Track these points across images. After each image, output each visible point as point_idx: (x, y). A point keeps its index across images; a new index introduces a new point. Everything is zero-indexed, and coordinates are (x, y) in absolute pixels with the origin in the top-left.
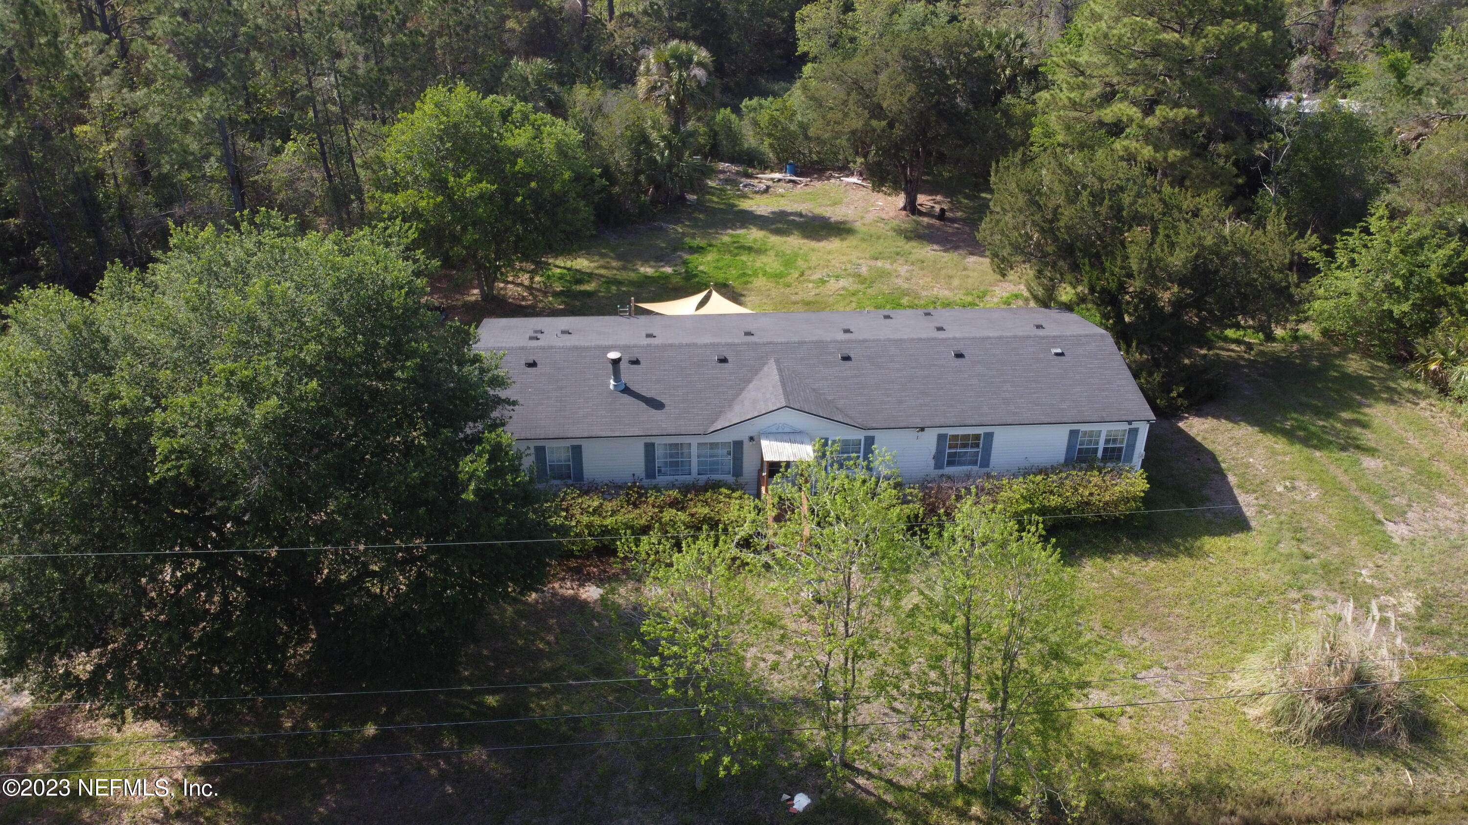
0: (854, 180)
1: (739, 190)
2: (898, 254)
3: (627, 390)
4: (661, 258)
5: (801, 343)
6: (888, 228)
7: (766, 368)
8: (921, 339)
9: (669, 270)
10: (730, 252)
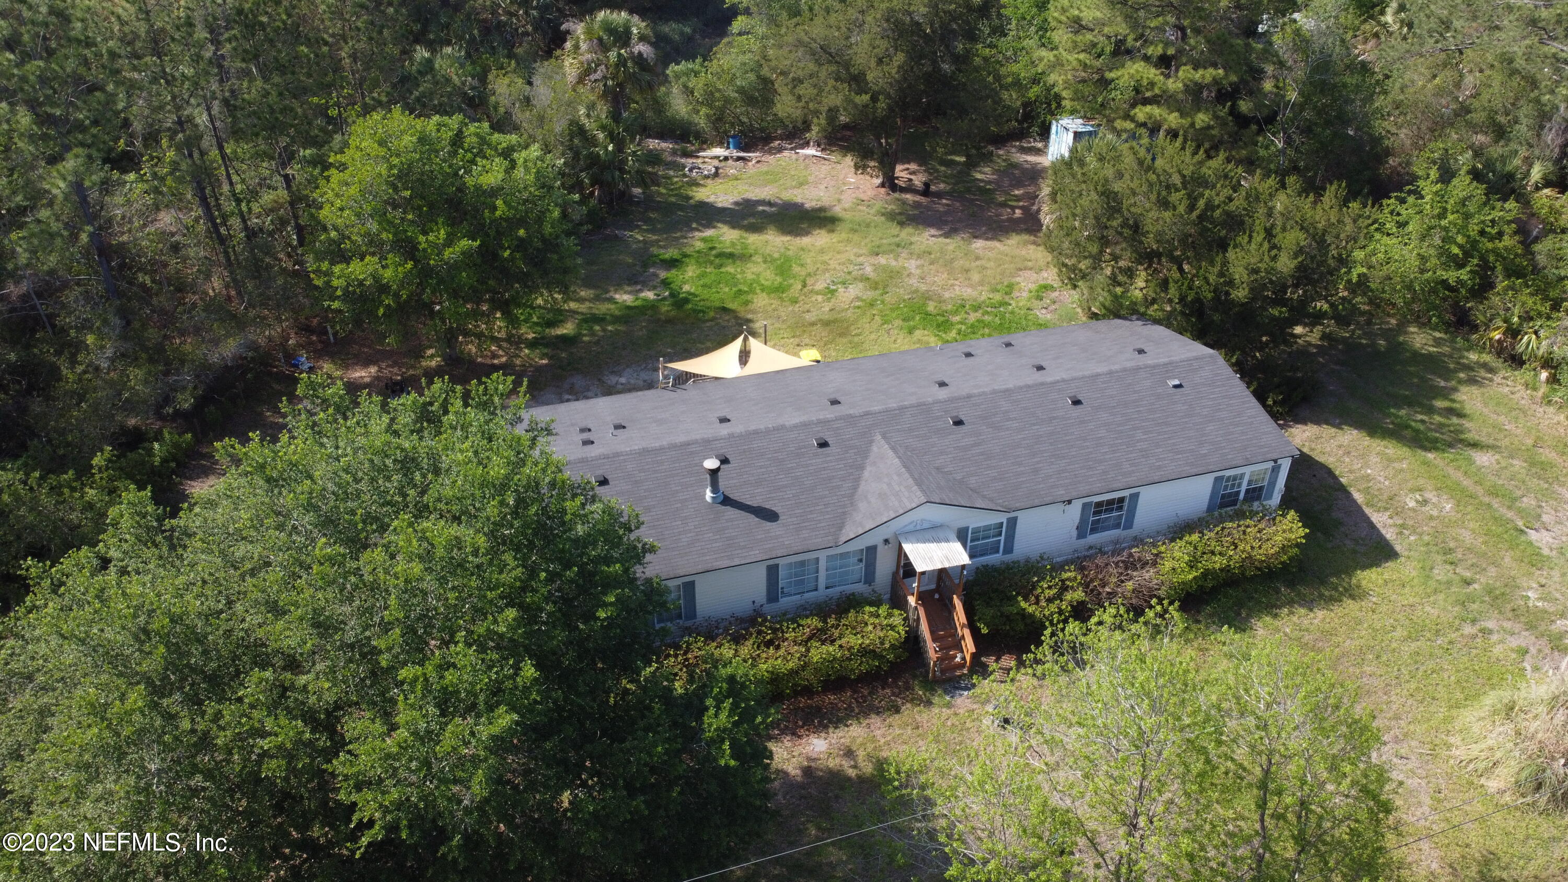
0: (811, 151)
1: (685, 176)
2: (898, 245)
3: (727, 501)
4: (635, 280)
5: (902, 409)
6: (873, 211)
7: (875, 448)
8: (1028, 386)
9: (650, 295)
10: (711, 263)
